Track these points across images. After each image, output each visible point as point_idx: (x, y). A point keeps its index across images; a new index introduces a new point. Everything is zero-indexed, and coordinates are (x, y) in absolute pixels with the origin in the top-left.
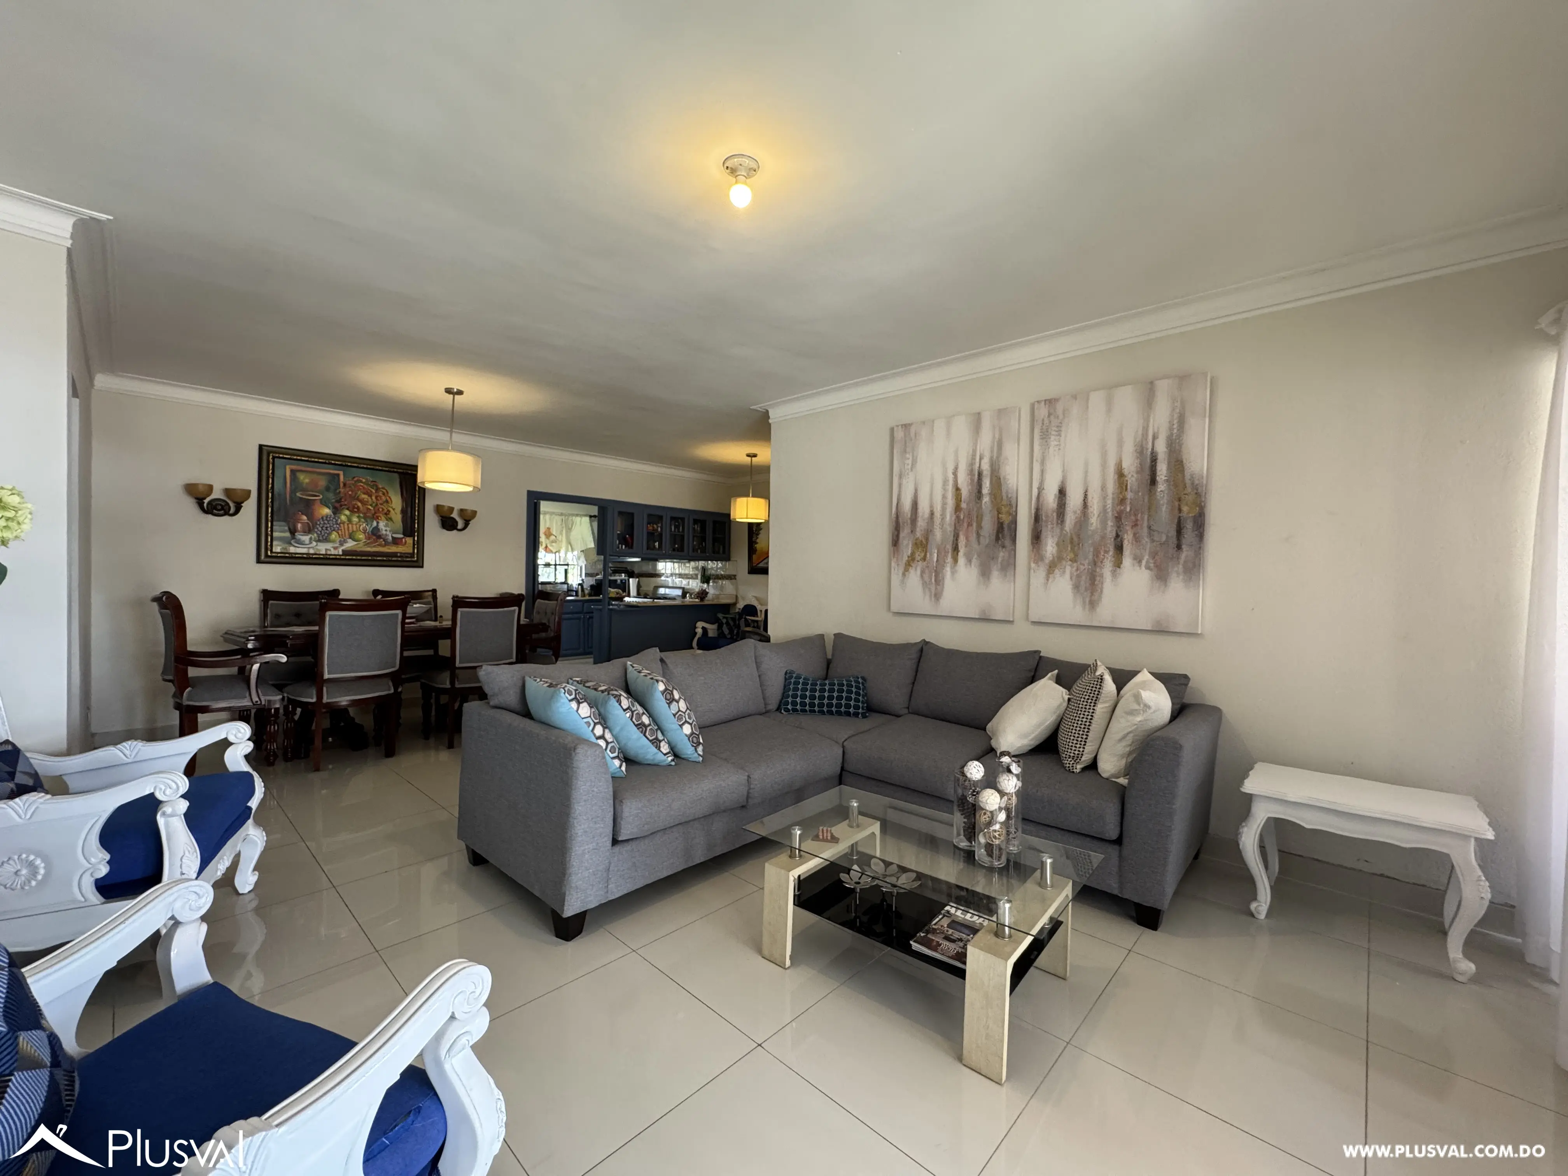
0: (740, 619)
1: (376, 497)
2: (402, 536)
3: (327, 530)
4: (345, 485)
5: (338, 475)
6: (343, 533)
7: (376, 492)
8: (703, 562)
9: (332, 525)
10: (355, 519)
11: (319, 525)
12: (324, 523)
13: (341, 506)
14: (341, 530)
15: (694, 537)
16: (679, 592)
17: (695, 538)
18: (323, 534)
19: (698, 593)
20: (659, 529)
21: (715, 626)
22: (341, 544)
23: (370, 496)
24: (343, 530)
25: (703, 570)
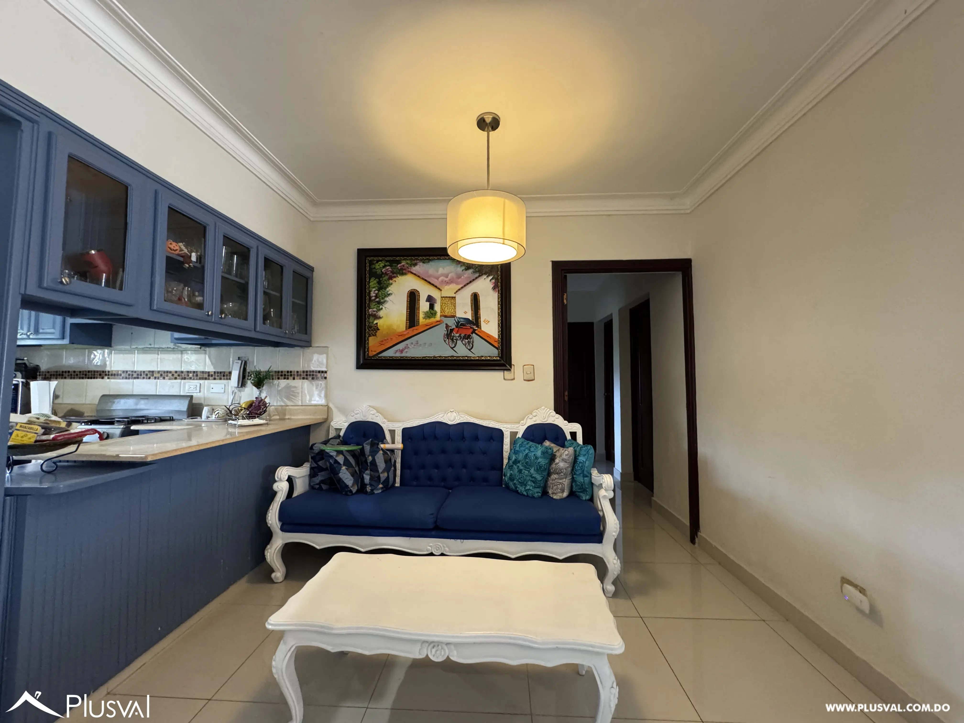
21: (302, 469)
25: (243, 362)
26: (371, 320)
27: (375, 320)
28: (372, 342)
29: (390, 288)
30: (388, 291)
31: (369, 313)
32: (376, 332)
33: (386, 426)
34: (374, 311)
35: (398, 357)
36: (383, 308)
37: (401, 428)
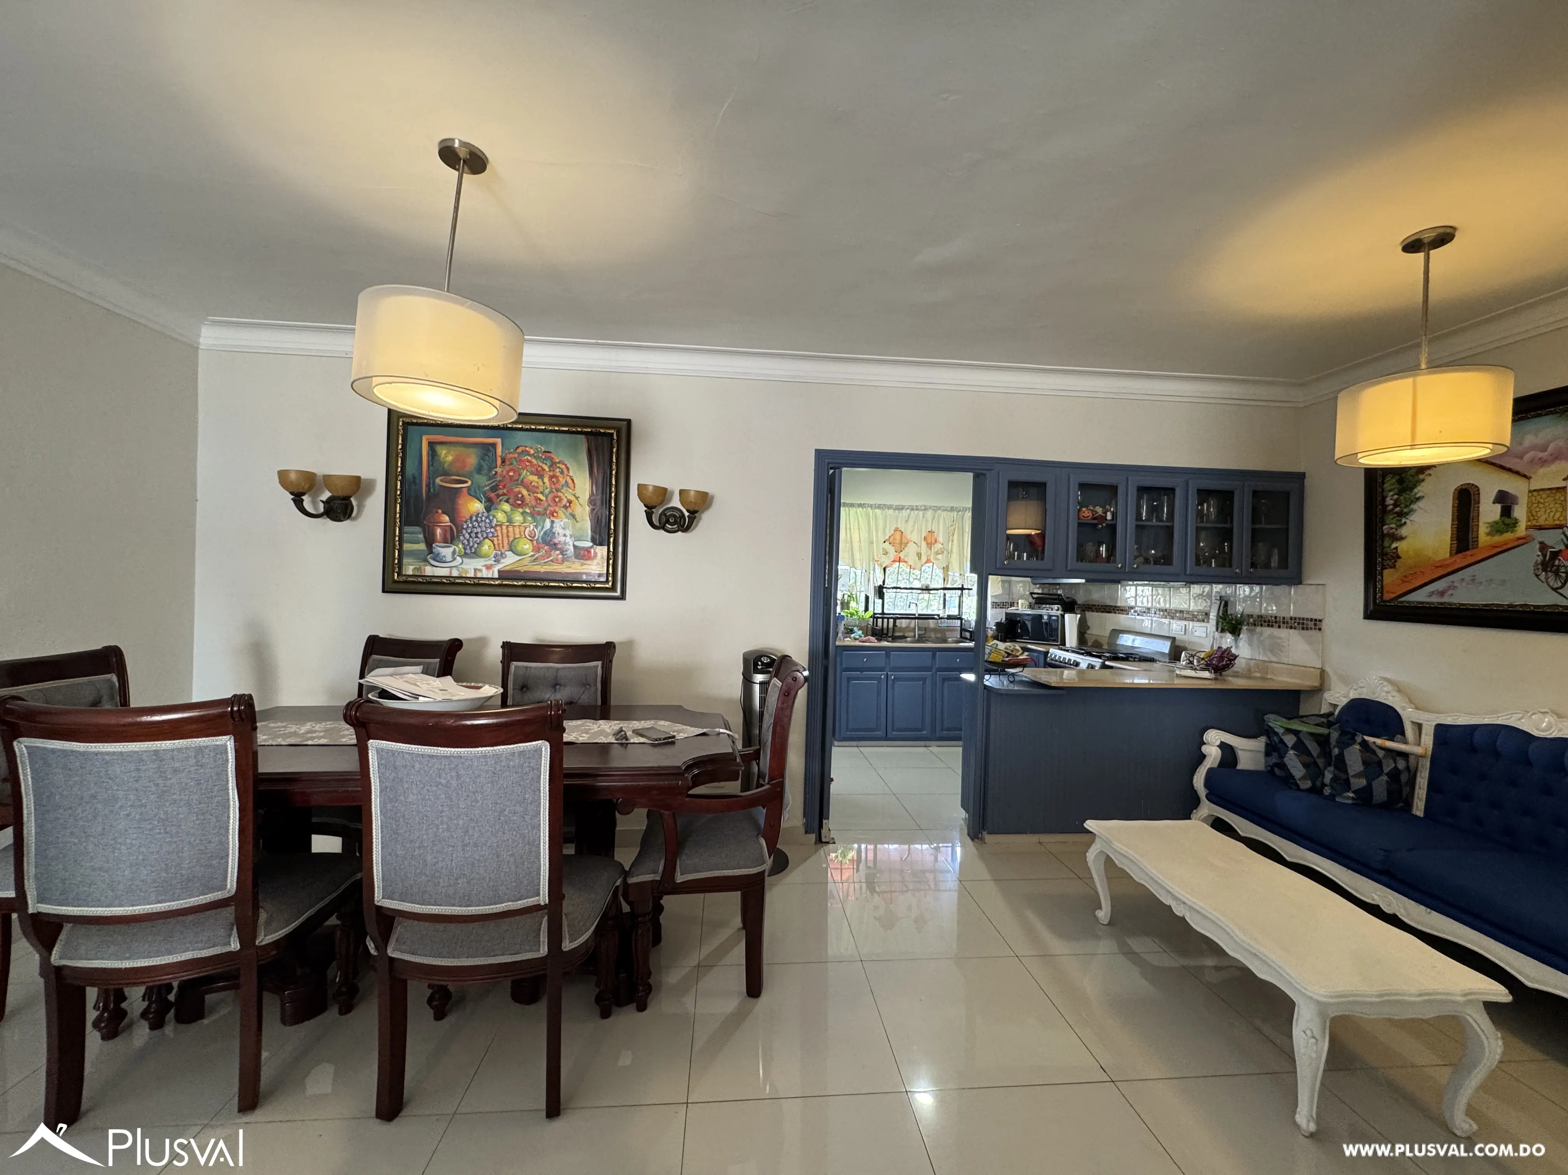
0: (1347, 739)
1: (551, 477)
2: (591, 544)
3: (477, 537)
4: (503, 461)
5: (494, 445)
6: (500, 542)
7: (550, 471)
8: (1220, 586)
9: (484, 529)
10: (518, 518)
11: (466, 529)
12: (474, 527)
13: (498, 496)
14: (498, 536)
15: (1198, 530)
16: (1165, 647)
17: (1203, 535)
18: (471, 544)
19: (1210, 656)
20: (1109, 517)
21: (1258, 744)
22: (497, 561)
23: (541, 477)
24: (500, 538)
25: (1223, 603)
26: (1386, 544)
27: (1393, 542)
28: (1389, 577)
29: (1419, 488)
30: (1416, 494)
31: (1383, 531)
32: (1396, 562)
33: (1408, 714)
34: (1392, 528)
35: (1433, 603)
36: (1408, 521)
37: (1434, 724)
